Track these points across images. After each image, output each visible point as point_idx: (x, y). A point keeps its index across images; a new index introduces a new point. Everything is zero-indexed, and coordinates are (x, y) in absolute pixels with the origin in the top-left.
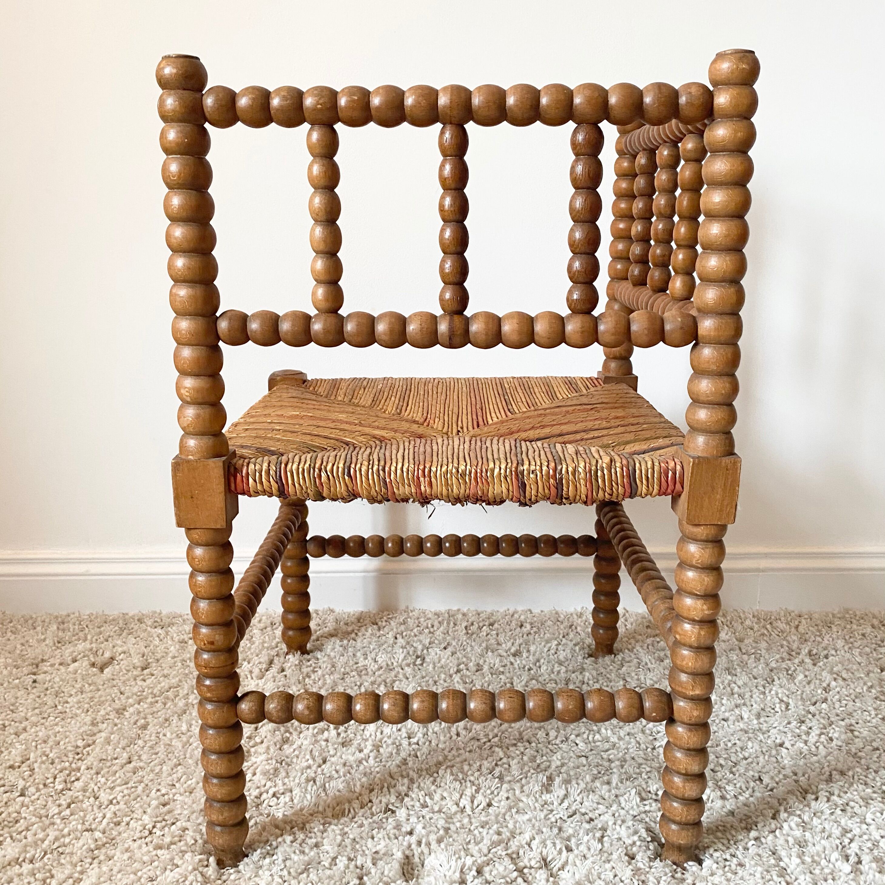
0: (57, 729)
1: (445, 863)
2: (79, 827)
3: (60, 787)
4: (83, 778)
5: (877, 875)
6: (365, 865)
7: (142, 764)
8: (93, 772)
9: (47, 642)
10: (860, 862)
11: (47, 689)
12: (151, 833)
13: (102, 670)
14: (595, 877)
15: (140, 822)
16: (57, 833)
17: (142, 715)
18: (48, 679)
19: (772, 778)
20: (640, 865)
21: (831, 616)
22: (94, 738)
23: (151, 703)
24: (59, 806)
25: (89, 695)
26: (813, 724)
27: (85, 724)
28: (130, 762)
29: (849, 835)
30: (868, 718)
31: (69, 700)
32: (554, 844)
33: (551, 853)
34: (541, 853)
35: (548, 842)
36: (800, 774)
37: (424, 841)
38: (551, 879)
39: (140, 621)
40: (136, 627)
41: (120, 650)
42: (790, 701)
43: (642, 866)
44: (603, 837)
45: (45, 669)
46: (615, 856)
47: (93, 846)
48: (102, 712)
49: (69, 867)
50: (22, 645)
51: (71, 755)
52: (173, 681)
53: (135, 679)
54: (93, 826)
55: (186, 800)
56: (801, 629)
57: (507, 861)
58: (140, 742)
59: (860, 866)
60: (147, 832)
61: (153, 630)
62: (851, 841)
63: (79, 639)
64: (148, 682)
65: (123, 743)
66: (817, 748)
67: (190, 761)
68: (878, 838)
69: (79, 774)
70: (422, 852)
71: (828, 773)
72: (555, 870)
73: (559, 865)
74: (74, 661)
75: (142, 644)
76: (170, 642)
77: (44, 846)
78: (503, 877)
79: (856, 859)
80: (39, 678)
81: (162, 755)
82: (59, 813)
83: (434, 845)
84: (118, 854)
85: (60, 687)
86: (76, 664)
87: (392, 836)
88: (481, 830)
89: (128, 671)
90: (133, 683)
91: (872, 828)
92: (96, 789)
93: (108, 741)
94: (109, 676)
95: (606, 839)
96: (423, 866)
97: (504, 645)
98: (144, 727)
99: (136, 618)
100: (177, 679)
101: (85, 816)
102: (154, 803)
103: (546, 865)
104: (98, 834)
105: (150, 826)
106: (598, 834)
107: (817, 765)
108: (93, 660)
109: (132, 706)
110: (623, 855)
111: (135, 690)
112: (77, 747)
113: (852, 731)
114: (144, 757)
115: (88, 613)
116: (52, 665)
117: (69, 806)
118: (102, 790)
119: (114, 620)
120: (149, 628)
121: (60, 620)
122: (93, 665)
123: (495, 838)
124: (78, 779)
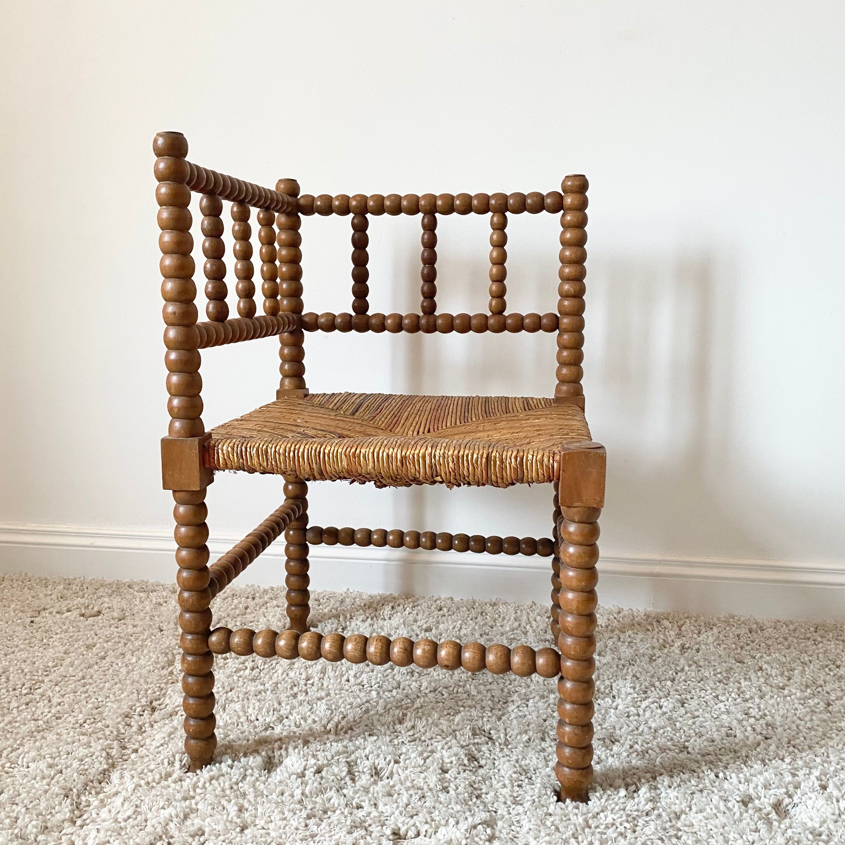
1: (295, 763)
2: (29, 717)
3: (25, 691)
4: (45, 686)
7: (91, 681)
8: (53, 684)
9: (52, 597)
10: (636, 792)
11: (40, 628)
12: (81, 726)
15: (75, 718)
17: (105, 650)
18: (43, 621)
22: (63, 662)
23: (116, 643)
25: (71, 634)
27: (59, 652)
28: (83, 679)
31: (54, 636)
39: (130, 586)
40: (125, 591)
41: (106, 605)
45: (44, 614)
47: (34, 730)
48: (76, 646)
50: (33, 597)
51: (40, 672)
52: (139, 629)
53: (110, 626)
58: (96, 667)
60: (78, 725)
61: (138, 594)
63: (77, 596)
64: (120, 628)
65: (82, 667)
66: (645, 711)
67: (128, 682)
69: (42, 684)
70: (281, 755)
74: (69, 611)
76: (148, 603)
79: (635, 790)
81: (108, 677)
82: (18, 707)
83: (291, 750)
84: (51, 736)
85: (50, 627)
86: (69, 613)
89: (108, 620)
90: (108, 628)
92: (51, 695)
93: (72, 664)
94: (92, 623)
95: (430, 758)
96: (281, 763)
98: (104, 658)
99: (127, 584)
100: (142, 628)
101: (36, 711)
102: (90, 707)
104: (41, 723)
105: (82, 721)
106: (426, 755)
108: (83, 611)
109: (101, 643)
110: (437, 769)
111: (107, 633)
112: (48, 666)
113: (683, 703)
114: (95, 677)
115: (90, 578)
116: (51, 613)
117: (27, 704)
118: (55, 696)
119: (110, 584)
120: (135, 592)
121: (67, 581)
122: (82, 615)
123: (342, 749)
124: (40, 688)
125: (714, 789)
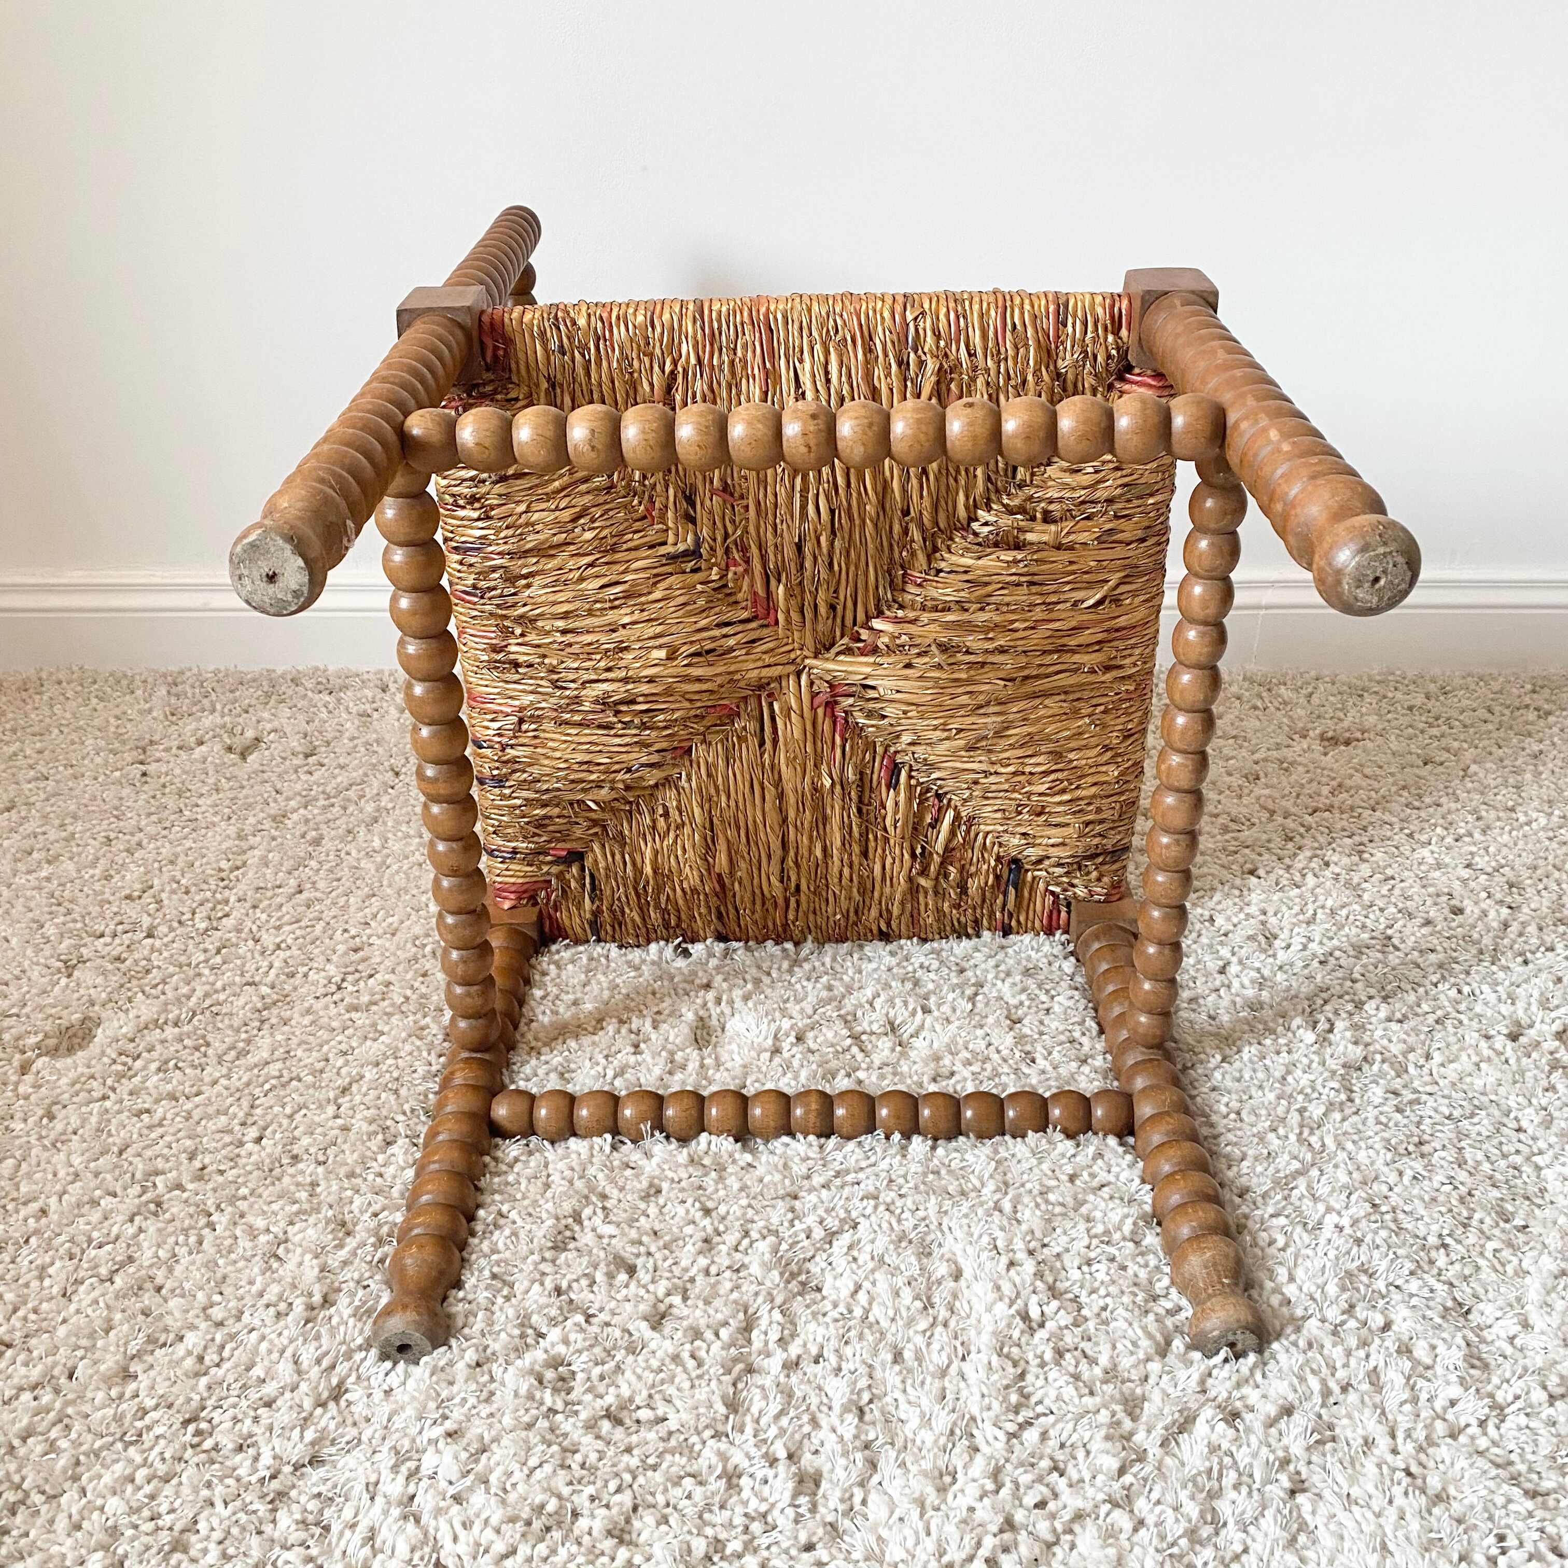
0: (188, 844)
1: (754, 1026)
2: (237, 979)
3: (203, 926)
4: (235, 913)
5: (1350, 1046)
6: (643, 1030)
7: (318, 895)
8: (248, 905)
9: (155, 714)
10: (1331, 1031)
11: (164, 786)
12: (339, 988)
13: (243, 756)
14: (960, 1047)
15: (323, 974)
16: (207, 987)
17: (311, 824)
18: (164, 770)
19: (1228, 919)
20: (1026, 1030)
21: (1365, 678)
22: (244, 857)
23: (324, 808)
24: (205, 951)
25: (230, 794)
26: (1306, 841)
27: (228, 836)
28: (301, 892)
29: (1324, 995)
30: (1389, 834)
31: (200, 802)
32: (906, 1003)
33: (900, 1014)
34: (887, 1014)
35: (897, 1001)
36: (1270, 913)
37: (725, 997)
38: (898, 1049)
39: (295, 681)
40: (290, 692)
41: (269, 727)
43: (1029, 1032)
44: (976, 994)
45: (158, 755)
46: (991, 1020)
47: (259, 1005)
48: (252, 820)
49: (229, 1032)
50: (118, 718)
51: (212, 882)
52: (355, 774)
53: (296, 772)
54: (257, 979)
55: (387, 945)
56: (1315, 700)
57: (839, 1024)
58: (313, 863)
59: (1331, 1036)
60: (334, 988)
61: (317, 697)
62: (1326, 1002)
63: (203, 710)
64: (317, 775)
65: (288, 865)
66: (1304, 876)
67: (389, 891)
68: (1364, 998)
69: (227, 909)
70: (722, 1013)
71: (1311, 912)
72: (905, 1036)
73: (911, 1030)
74: (201, 743)
75: (301, 717)
76: (344, 715)
77: (191, 1004)
78: (832, 1045)
79: (1327, 1026)
80: (152, 768)
81: (346, 883)
82: (206, 961)
83: (738, 1004)
84: (296, 1016)
85: (183, 783)
86: (203, 748)
87: (681, 992)
88: (805, 983)
89: (284, 759)
90: (294, 777)
92: (254, 928)
93: (265, 862)
94: (256, 766)
95: (979, 998)
96: (723, 1030)
98: (317, 842)
99: (289, 677)
100: (361, 772)
101: (244, 965)
102: (341, 948)
103: (893, 1030)
104: (265, 990)
105: (338, 979)
106: (969, 992)
107: (1297, 900)
108: (228, 741)
109: (295, 810)
110: (1002, 1018)
111: (299, 787)
112: (221, 870)
113: (1360, 853)
114: (321, 885)
115: (211, 668)
116: (168, 750)
117: (218, 952)
118: (263, 930)
119: (254, 680)
120: (310, 693)
121: (170, 679)
122: (230, 749)
123: (824, 994)
124: (227, 915)
125: (1462, 1017)
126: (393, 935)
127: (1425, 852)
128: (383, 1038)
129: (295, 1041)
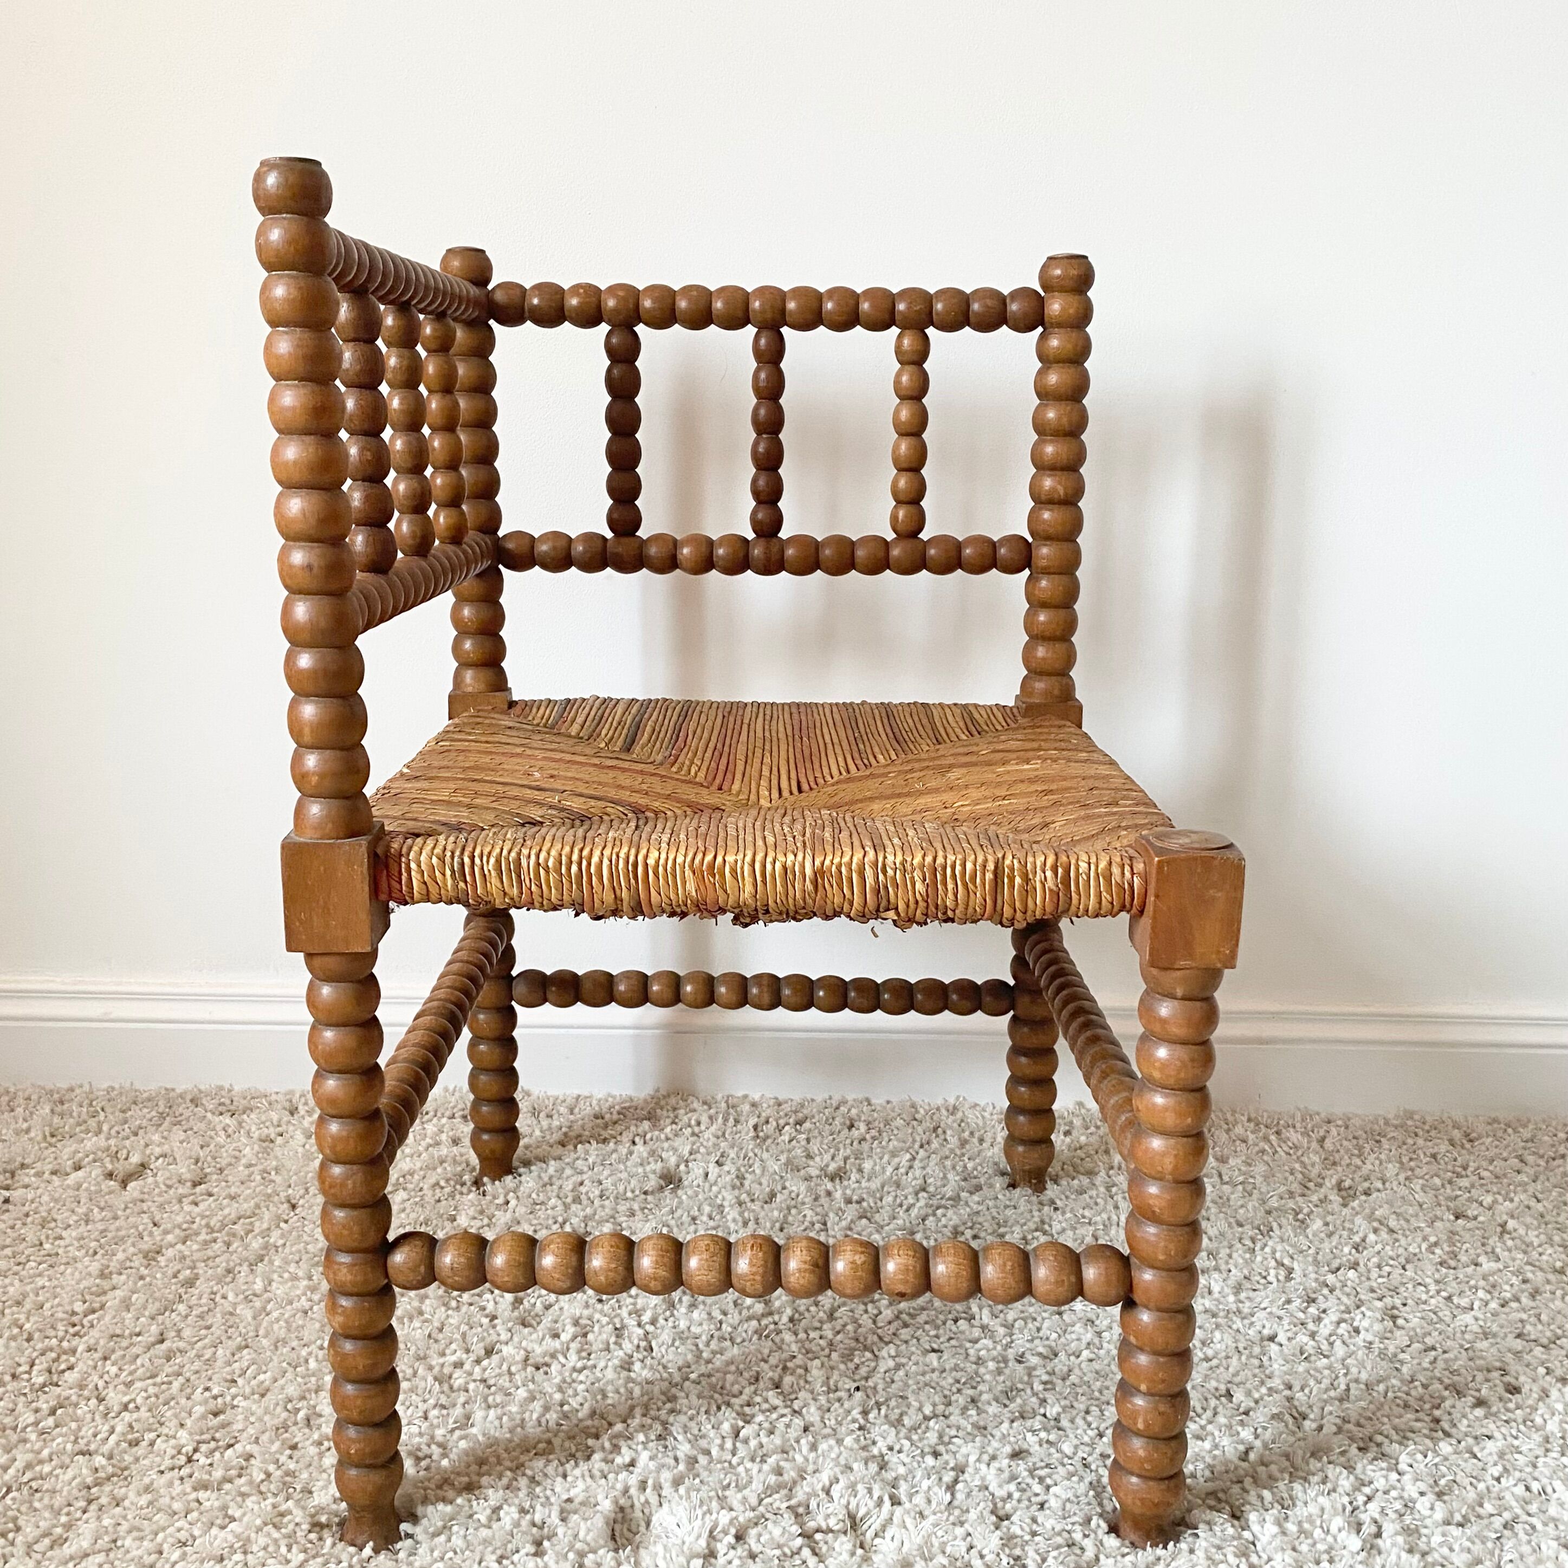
0: (40, 1282)
1: (685, 1521)
2: (69, 1446)
3: (41, 1380)
4: (80, 1364)
5: (1404, 1555)
6: (548, 1521)
7: (181, 1345)
8: (97, 1356)
9: (32, 1134)
10: (1378, 1535)
11: (27, 1215)
12: (190, 1460)
13: (124, 1184)
14: (935, 1549)
15: (173, 1442)
16: (30, 1456)
17: (188, 1262)
18: (30, 1197)
19: (1248, 1393)
20: (1016, 1530)
21: (1381, 1122)
22: (103, 1298)
23: (206, 1243)
24: (37, 1411)
25: (100, 1226)
26: (1329, 1304)
27: (90, 1274)
28: (162, 1341)
29: (1367, 1490)
30: (1424, 1297)
31: (64, 1234)
32: (870, 1491)
33: (863, 1504)
34: (847, 1507)
35: (860, 1487)
36: (1297, 1388)
37: (650, 1482)
38: (860, 1552)
39: (195, 1101)
40: (187, 1113)
41: (158, 1151)
42: (1296, 1265)
43: (1019, 1532)
44: (956, 1481)
45: (27, 1180)
46: (973, 1515)
47: (89, 1480)
48: (120, 1256)
49: (47, 1514)
51: (61, 1327)
52: (245, 1206)
53: (180, 1201)
54: (93, 1447)
55: (254, 1407)
56: (1328, 1144)
57: (788, 1518)
58: (182, 1308)
59: (1379, 1541)
60: (183, 1459)
61: (217, 1119)
62: (1369, 1499)
63: (87, 1131)
64: (202, 1206)
65: (152, 1309)
66: (1331, 1344)
67: (265, 1342)
68: (1415, 1495)
69: (73, 1359)
70: (647, 1502)
71: (1343, 1387)
72: (870, 1534)
73: (876, 1526)
74: (78, 1168)
75: (196, 1142)
76: (244, 1140)
77: (7, 1477)
78: (779, 1547)
79: (1374, 1529)
80: (16, 1195)
81: (217, 1331)
82: (36, 1424)
83: (667, 1491)
84: (132, 1495)
85: (49, 1211)
86: (80, 1173)
87: (598, 1474)
88: (749, 1465)
89: (169, 1187)
90: (177, 1207)
91: (1406, 1478)
92: (101, 1384)
93: (126, 1305)
94: (136, 1194)
95: (960, 1486)
96: (648, 1524)
97: (818, 1159)
98: (190, 1283)
99: (189, 1097)
100: (252, 1203)
101: (79, 1429)
102: (199, 1410)
103: (854, 1526)
104: (99, 1460)
105: (190, 1449)
106: (948, 1477)
107: (1326, 1372)
108: (110, 1167)
109: (172, 1246)
110: (986, 1513)
111: (179, 1219)
112: (74, 1313)
113: (1394, 1318)
114: (187, 1333)
115: (105, 1086)
116: (39, 1174)
117: (53, 1412)
118: (111, 1386)
119: (149, 1100)
120: (209, 1115)
121: (56, 1096)
122: (110, 1175)
123: (772, 1479)
124: (71, 1368)
125: (1534, 1521)
126: (263, 1396)
127: (1468, 1318)
128: (233, 1526)
129: (125, 1526)
